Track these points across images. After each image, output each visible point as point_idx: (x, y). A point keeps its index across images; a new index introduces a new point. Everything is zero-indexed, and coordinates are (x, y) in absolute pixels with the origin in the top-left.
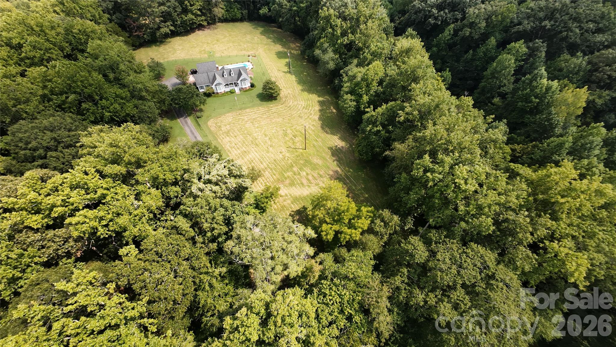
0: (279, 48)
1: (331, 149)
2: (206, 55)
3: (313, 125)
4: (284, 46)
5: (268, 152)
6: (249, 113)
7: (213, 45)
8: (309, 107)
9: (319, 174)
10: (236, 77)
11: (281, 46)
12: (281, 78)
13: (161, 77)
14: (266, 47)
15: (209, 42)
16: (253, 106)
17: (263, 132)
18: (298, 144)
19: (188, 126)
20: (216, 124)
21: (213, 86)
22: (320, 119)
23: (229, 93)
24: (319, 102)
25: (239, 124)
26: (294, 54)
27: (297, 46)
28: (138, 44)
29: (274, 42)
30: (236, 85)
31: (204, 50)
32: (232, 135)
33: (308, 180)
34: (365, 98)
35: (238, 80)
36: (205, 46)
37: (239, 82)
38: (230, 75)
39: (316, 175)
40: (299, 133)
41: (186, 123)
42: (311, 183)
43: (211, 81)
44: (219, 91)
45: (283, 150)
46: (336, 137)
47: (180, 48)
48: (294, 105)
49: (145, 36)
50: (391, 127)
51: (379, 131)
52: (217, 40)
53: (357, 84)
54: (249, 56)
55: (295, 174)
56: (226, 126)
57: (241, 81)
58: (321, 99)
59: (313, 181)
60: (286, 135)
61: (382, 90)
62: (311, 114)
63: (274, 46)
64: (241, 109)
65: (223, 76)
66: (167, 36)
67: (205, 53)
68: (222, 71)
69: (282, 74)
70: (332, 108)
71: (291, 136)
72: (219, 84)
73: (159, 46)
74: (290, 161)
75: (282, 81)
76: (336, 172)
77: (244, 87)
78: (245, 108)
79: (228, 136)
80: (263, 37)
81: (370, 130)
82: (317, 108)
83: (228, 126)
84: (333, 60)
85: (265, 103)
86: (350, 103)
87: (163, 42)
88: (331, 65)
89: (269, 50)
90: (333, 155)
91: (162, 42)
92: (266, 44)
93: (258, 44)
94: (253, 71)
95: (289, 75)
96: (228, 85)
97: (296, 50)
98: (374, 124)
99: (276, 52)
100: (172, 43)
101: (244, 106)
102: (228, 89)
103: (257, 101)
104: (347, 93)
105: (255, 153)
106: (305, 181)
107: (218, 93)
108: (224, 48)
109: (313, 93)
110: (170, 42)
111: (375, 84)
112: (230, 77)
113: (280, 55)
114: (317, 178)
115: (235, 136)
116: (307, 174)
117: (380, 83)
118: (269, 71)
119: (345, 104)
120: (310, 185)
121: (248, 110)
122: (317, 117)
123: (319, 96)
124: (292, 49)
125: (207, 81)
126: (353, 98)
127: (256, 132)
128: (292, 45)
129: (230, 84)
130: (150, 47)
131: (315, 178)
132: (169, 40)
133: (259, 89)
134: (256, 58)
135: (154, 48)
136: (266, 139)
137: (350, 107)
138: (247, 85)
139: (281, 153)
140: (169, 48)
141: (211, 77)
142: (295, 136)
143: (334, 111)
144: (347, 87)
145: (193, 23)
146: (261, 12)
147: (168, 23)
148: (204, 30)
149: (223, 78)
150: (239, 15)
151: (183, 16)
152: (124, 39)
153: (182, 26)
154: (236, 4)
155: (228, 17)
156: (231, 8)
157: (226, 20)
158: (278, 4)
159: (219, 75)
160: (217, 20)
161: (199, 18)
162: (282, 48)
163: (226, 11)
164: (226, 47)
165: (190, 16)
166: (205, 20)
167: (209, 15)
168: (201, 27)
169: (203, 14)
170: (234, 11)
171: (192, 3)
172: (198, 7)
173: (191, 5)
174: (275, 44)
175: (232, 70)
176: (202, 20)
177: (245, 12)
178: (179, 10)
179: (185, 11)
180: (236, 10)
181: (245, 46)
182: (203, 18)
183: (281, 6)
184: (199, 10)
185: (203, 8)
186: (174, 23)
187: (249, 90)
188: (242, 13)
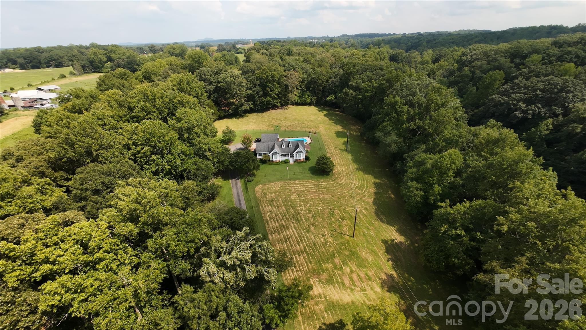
0: (339, 128)
1: (385, 242)
2: (273, 129)
3: (366, 209)
4: (344, 127)
5: (308, 231)
6: (298, 184)
7: (281, 121)
8: (364, 188)
9: (366, 274)
10: (293, 148)
11: (341, 127)
12: (337, 154)
13: (230, 142)
14: (327, 126)
15: (279, 118)
16: (302, 179)
17: (307, 207)
18: (345, 229)
19: (237, 188)
20: (263, 190)
21: (270, 155)
22: (375, 203)
23: (283, 163)
24: (375, 183)
25: (285, 195)
26: (353, 135)
27: (357, 129)
28: (223, 115)
29: (335, 123)
30: (292, 156)
31: (272, 124)
32: (275, 204)
33: (352, 279)
34: (437, 189)
35: (294, 152)
36: (274, 121)
38: (288, 146)
39: (362, 275)
40: (348, 215)
41: (236, 184)
42: (355, 286)
43: (270, 149)
44: (274, 160)
45: (326, 233)
46: (393, 228)
47: (254, 121)
48: (346, 184)
49: (230, 111)
50: (479, 234)
51: (459, 236)
52: (286, 118)
53: (426, 171)
54: (310, 132)
55: (336, 268)
56: (271, 193)
57: (297, 153)
58: (377, 181)
59: (357, 283)
60: (332, 215)
61: (461, 182)
62: (364, 196)
63: (335, 127)
64: (290, 180)
65: (281, 147)
66: (246, 112)
67: (272, 127)
68: (281, 143)
70: (390, 192)
71: (338, 217)
72: (276, 153)
73: (238, 118)
74: (332, 249)
75: (338, 157)
76: (391, 276)
77: (298, 158)
78: (295, 179)
79: (270, 205)
80: (326, 118)
81: (445, 232)
82: (372, 190)
83: (274, 194)
84: (396, 143)
85: (316, 177)
86: (416, 192)
88: (394, 148)
89: (329, 129)
90: (388, 251)
92: (328, 124)
94: (310, 146)
95: (345, 153)
96: (284, 155)
97: (356, 132)
98: (452, 224)
99: (336, 132)
100: (249, 117)
101: (294, 176)
102: (283, 159)
103: (309, 174)
104: (412, 180)
105: (294, 230)
106: (347, 281)
107: (273, 161)
108: (290, 124)
109: (368, 173)
110: (247, 116)
111: (451, 173)
112: (287, 148)
113: (339, 134)
114: (364, 280)
115: (278, 207)
116: (352, 271)
117: (458, 173)
118: (326, 147)
119: (409, 192)
120: (353, 287)
121: (297, 182)
122: (371, 201)
123: (375, 178)
124: (352, 131)
125: (266, 149)
126: (419, 186)
127: (300, 206)
128: (353, 127)
129: (286, 154)
131: (360, 280)
132: (248, 115)
133: (312, 162)
134: (316, 135)
135: (234, 120)
136: (309, 215)
137: (415, 195)
138: (302, 157)
139: (323, 235)
140: (245, 120)
141: (270, 147)
142: (343, 218)
143: (393, 196)
144: (412, 173)
145: (270, 104)
146: (328, 98)
147: (250, 103)
148: (277, 110)
149: (281, 148)
150: (308, 101)
151: (263, 98)
152: (213, 111)
153: (260, 106)
154: (308, 92)
155: (299, 101)
156: (303, 95)
157: (297, 104)
158: (344, 93)
159: (278, 146)
160: (289, 103)
161: (275, 101)
162: (342, 128)
163: (299, 97)
164: (292, 124)
165: (269, 98)
166: (280, 102)
167: (283, 99)
168: (275, 107)
169: (279, 98)
170: (305, 97)
171: (272, 90)
172: (277, 93)
173: (271, 91)
174: (336, 125)
175: (291, 142)
176: (277, 102)
177: (314, 98)
178: (261, 93)
179: (266, 95)
180: (307, 96)
181: (309, 124)
182: (279, 100)
183: (347, 94)
184: (277, 95)
185: (280, 93)
186: (254, 103)
187: (303, 162)
188: (311, 99)
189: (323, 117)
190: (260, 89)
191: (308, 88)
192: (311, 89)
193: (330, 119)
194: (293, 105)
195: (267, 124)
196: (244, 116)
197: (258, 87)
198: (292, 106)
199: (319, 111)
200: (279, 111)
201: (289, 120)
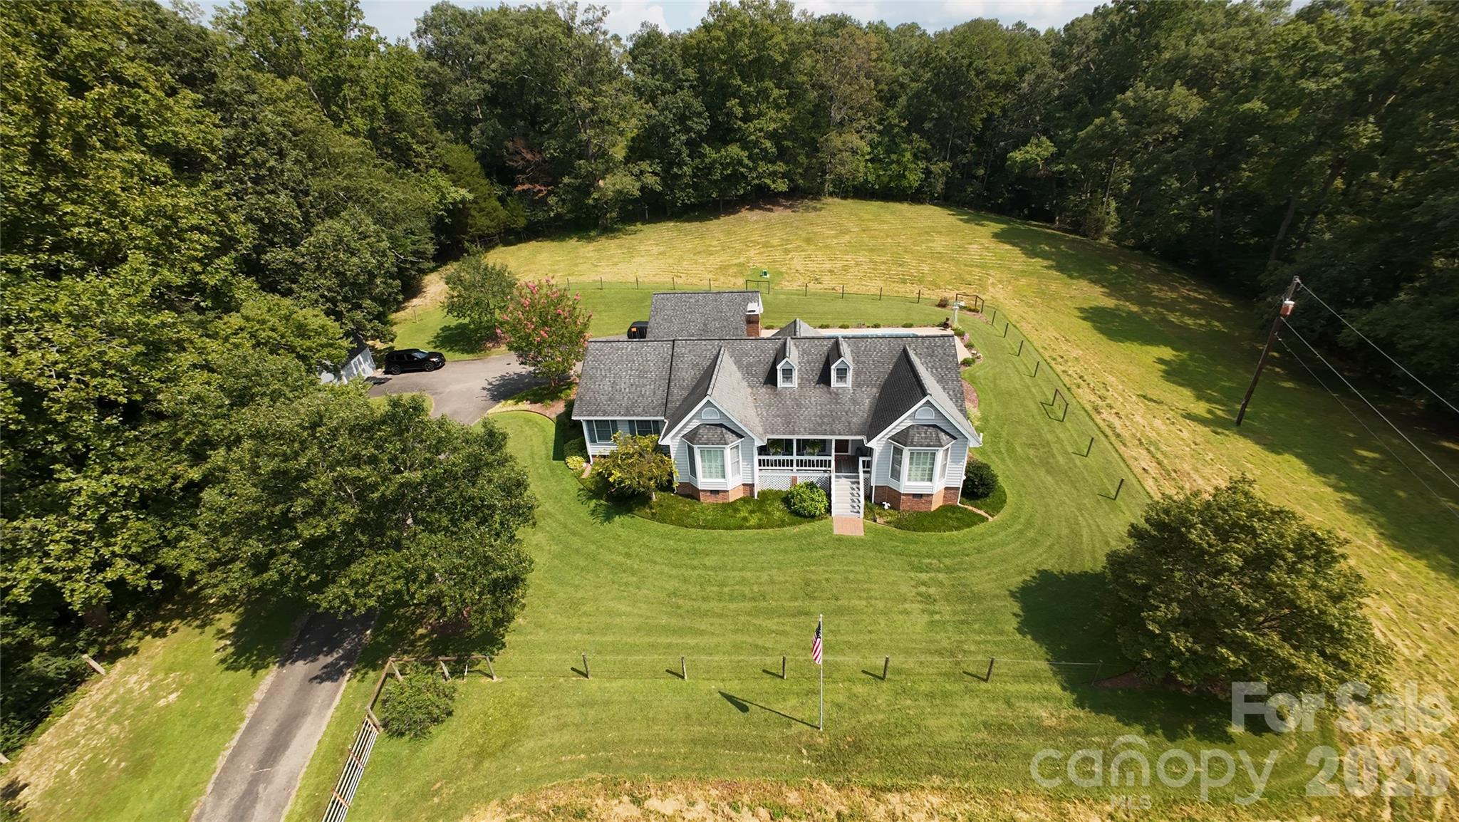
0: (1093, 294)
4: (1114, 288)
7: (787, 251)
10: (867, 398)
11: (1098, 290)
12: (1198, 456)
14: (1023, 281)
15: (775, 242)
23: (778, 510)
26: (1185, 328)
27: (1192, 300)
28: (522, 222)
29: (1061, 268)
30: (851, 459)
31: (741, 265)
35: (873, 431)
36: (752, 253)
37: (877, 444)
38: (824, 379)
43: (678, 394)
44: (704, 481)
49: (553, 201)
52: (808, 241)
54: (943, 304)
57: (902, 438)
63: (1067, 286)
65: (771, 379)
67: (739, 274)
68: (771, 348)
69: (1190, 431)
72: (723, 431)
73: (590, 239)
77: (908, 484)
80: (1007, 247)
87: (613, 230)
89: (1041, 294)
91: (608, 230)
92: (1023, 274)
93: (983, 266)
95: (1242, 444)
96: (785, 446)
97: (1192, 315)
99: (1082, 310)
100: (640, 235)
102: (778, 479)
107: (691, 493)
108: (828, 266)
110: (634, 233)
112: (816, 395)
118: (1086, 396)
125: (652, 392)
128: (1162, 293)
129: (804, 445)
130: (563, 240)
132: (639, 226)
134: (982, 317)
135: (573, 243)
138: (942, 476)
140: (620, 246)
141: (687, 375)
145: (736, 178)
146: (1018, 156)
147: (645, 165)
148: (770, 210)
149: (764, 391)
150: (914, 178)
151: (706, 149)
152: (470, 197)
153: (695, 187)
154: (915, 136)
155: (871, 178)
156: (888, 151)
157: (862, 192)
158: (1125, 110)
159: (747, 370)
160: (828, 187)
161: (763, 167)
162: (1109, 295)
163: (872, 160)
164: (839, 265)
165: (734, 150)
166: (784, 176)
167: (802, 159)
168: (761, 198)
169: (782, 154)
170: (898, 162)
171: (753, 110)
172: (772, 126)
173: (747, 118)
174: (1070, 276)
175: (845, 348)
176: (773, 175)
177: (941, 167)
178: (700, 125)
179: (721, 133)
180: (908, 155)
181: (925, 268)
182: (781, 167)
183: (1141, 117)
184: (772, 136)
185: (791, 133)
186: (666, 171)
187: (947, 517)
188: (928, 172)
189: (992, 244)
190: (697, 105)
191: (915, 121)
192: (927, 125)
193: (1032, 254)
194: (845, 198)
195: (716, 260)
196: (619, 230)
197: (685, 94)
198: (837, 200)
199: (967, 221)
200: (779, 214)
201: (827, 247)
